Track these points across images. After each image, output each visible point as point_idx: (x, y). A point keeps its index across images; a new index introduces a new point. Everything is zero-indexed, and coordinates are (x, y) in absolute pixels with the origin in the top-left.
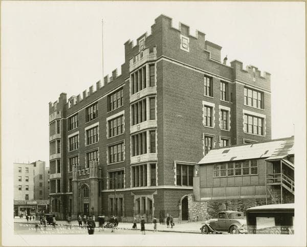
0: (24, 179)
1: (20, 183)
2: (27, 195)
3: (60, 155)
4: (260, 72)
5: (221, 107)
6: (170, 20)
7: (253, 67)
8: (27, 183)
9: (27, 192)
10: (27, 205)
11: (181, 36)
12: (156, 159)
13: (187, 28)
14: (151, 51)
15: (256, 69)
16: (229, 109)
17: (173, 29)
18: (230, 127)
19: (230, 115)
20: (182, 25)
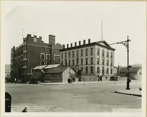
0: (7, 70)
1: (6, 71)
2: (8, 75)
3: (13, 64)
4: (60, 45)
5: (47, 54)
6: (30, 35)
7: (58, 44)
8: (8, 71)
9: (8, 74)
10: (7, 78)
11: (34, 38)
12: (27, 67)
13: (36, 36)
14: (26, 42)
15: (59, 44)
16: (50, 55)
17: (31, 37)
18: (50, 59)
19: (50, 56)
20: (34, 36)
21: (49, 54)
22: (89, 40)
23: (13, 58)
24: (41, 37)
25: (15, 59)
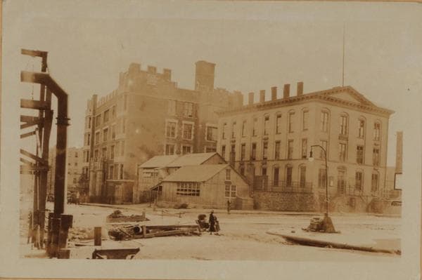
5: (184, 122)
6: (139, 66)
11: (149, 75)
13: (155, 69)
16: (193, 123)
17: (142, 72)
18: (192, 137)
19: (193, 128)
20: (150, 68)
21: (190, 123)
22: (300, 86)
23: (90, 130)
24: (170, 71)
25: (96, 132)
